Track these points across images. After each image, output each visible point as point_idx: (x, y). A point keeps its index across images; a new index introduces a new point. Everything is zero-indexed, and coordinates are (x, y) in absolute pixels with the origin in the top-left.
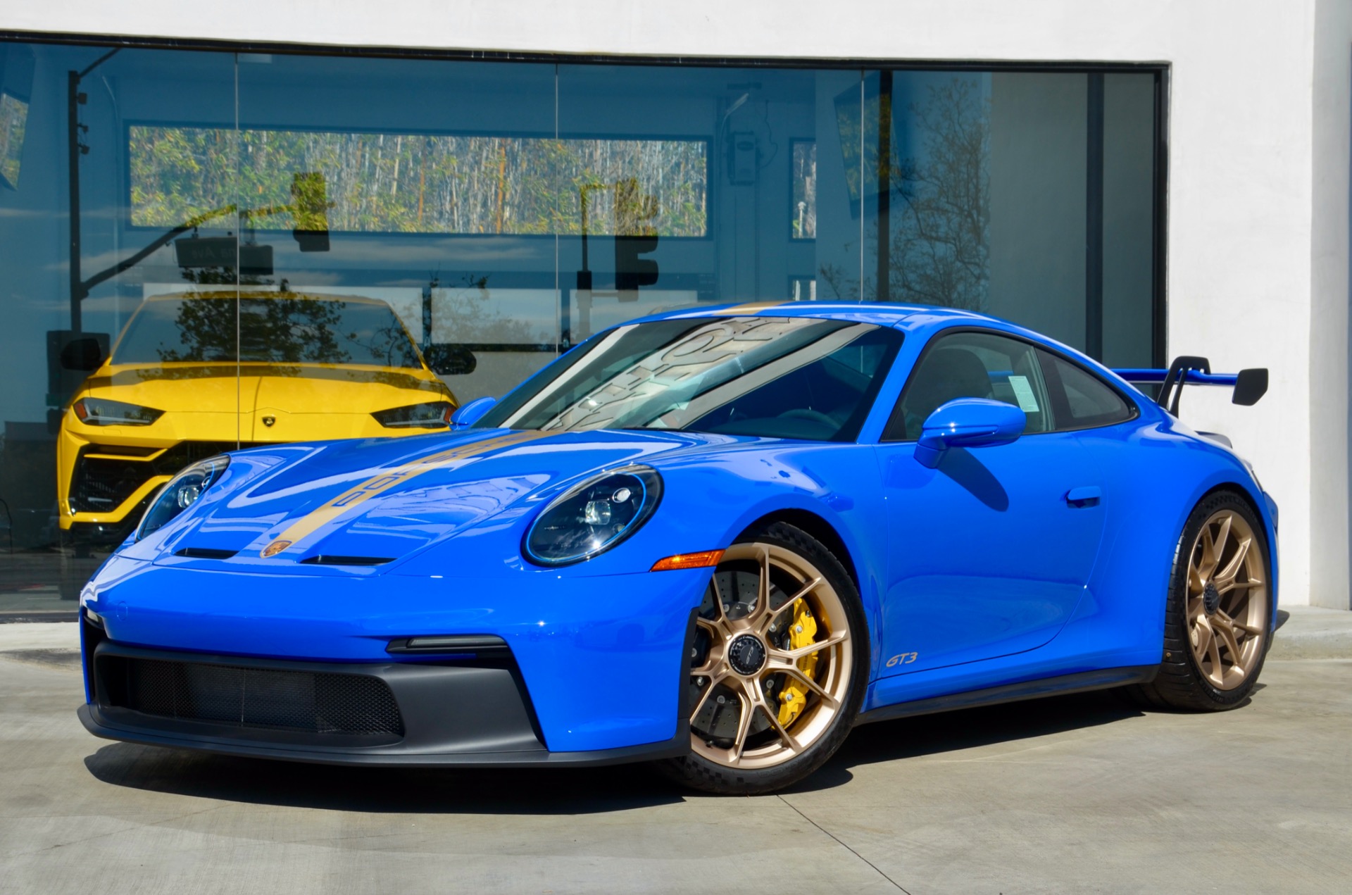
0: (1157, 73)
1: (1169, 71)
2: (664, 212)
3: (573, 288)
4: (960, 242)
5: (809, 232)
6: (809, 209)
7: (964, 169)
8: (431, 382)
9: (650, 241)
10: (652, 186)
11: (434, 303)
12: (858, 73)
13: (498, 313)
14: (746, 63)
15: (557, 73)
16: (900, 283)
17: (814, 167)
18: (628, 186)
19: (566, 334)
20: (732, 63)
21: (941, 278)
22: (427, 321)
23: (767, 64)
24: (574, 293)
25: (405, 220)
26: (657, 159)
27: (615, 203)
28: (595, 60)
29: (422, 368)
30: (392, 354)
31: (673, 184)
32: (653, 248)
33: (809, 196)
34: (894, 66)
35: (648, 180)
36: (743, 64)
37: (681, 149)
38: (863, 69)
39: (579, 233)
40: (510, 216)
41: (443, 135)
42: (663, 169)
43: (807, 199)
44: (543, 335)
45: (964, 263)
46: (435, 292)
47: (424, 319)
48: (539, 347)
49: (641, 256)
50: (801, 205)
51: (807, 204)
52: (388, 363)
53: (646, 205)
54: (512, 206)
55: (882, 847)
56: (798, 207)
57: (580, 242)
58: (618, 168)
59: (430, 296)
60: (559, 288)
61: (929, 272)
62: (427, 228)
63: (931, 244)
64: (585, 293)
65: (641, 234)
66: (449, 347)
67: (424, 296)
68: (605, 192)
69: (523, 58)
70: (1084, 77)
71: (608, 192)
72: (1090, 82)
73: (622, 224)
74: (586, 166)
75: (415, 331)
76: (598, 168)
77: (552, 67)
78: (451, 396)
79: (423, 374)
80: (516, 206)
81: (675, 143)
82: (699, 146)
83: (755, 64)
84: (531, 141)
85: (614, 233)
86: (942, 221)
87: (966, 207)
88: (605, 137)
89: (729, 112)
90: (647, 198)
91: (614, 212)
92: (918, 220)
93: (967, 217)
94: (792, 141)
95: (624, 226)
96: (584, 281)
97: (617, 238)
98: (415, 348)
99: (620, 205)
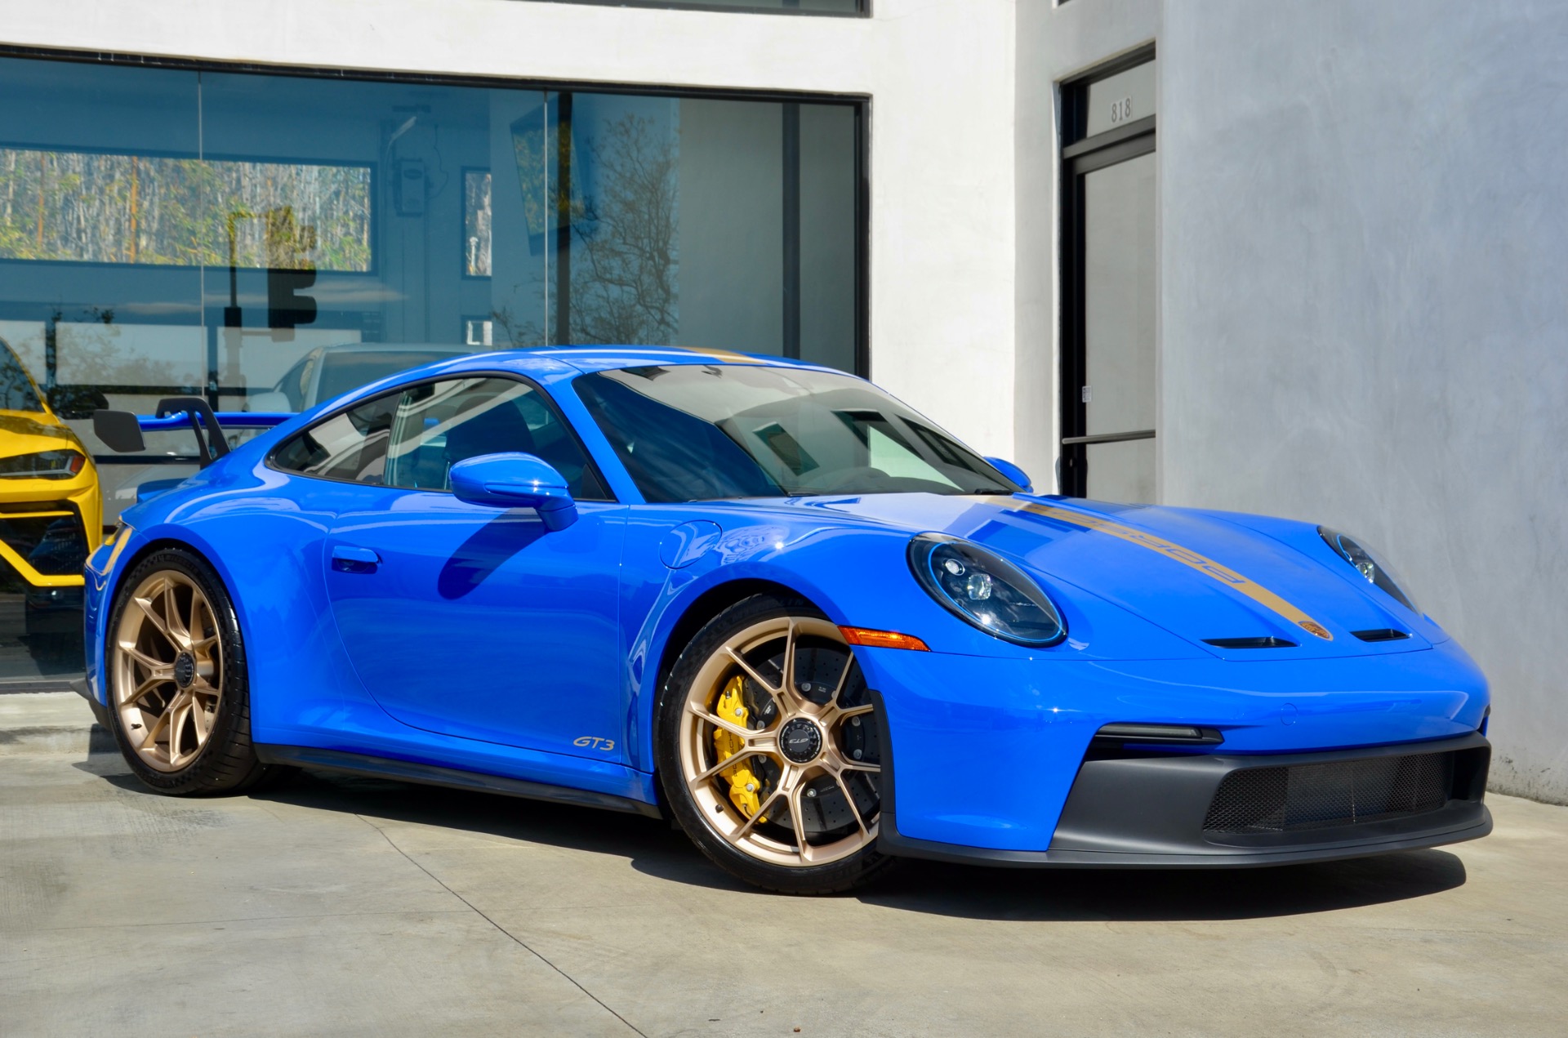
0: (857, 106)
1: (870, 104)
2: (322, 246)
3: (220, 325)
4: (642, 285)
5: (482, 269)
6: (482, 245)
7: (644, 209)
8: (57, 427)
9: (308, 276)
10: (309, 216)
11: (58, 337)
12: (541, 94)
13: (133, 350)
14: (418, 79)
15: (200, 82)
16: (579, 327)
17: (487, 200)
18: (282, 213)
19: (213, 375)
20: (401, 78)
21: (615, 322)
22: (51, 360)
23: (440, 80)
24: (221, 330)
25: (22, 246)
26: (314, 187)
27: (267, 233)
28: (244, 69)
29: (44, 411)
30: (10, 396)
31: (332, 214)
32: (310, 283)
33: (481, 231)
34: (574, 87)
35: (304, 210)
36: (414, 79)
37: (340, 177)
38: (546, 90)
39: (228, 264)
40: (147, 245)
41: (68, 152)
42: (320, 197)
43: (479, 234)
44: (188, 377)
45: (646, 307)
46: (61, 326)
47: (47, 356)
48: (183, 390)
49: (298, 293)
50: (473, 240)
51: (479, 239)
52: (5, 406)
53: (302, 237)
54: (149, 234)
55: (581, 956)
56: (469, 242)
57: (228, 275)
58: (269, 195)
59: (54, 331)
60: (206, 324)
61: (603, 315)
62: (50, 255)
63: (604, 287)
64: (234, 330)
65: (297, 267)
66: (76, 389)
67: (47, 332)
68: (255, 221)
69: (159, 63)
70: (779, 106)
71: (259, 221)
72: (785, 113)
73: (275, 257)
74: (233, 193)
75: (37, 371)
76: (246, 195)
77: (195, 74)
78: (78, 443)
79: (46, 417)
80: (155, 235)
81: (334, 169)
82: (361, 175)
83: (427, 79)
84: (170, 162)
85: (267, 266)
86: (616, 263)
87: (648, 249)
88: (254, 159)
89: (395, 136)
90: (303, 229)
91: (266, 242)
92: (593, 261)
93: (648, 259)
94: (464, 170)
95: (277, 259)
96: (233, 317)
97: (270, 271)
98: (37, 389)
99: (272, 236)
